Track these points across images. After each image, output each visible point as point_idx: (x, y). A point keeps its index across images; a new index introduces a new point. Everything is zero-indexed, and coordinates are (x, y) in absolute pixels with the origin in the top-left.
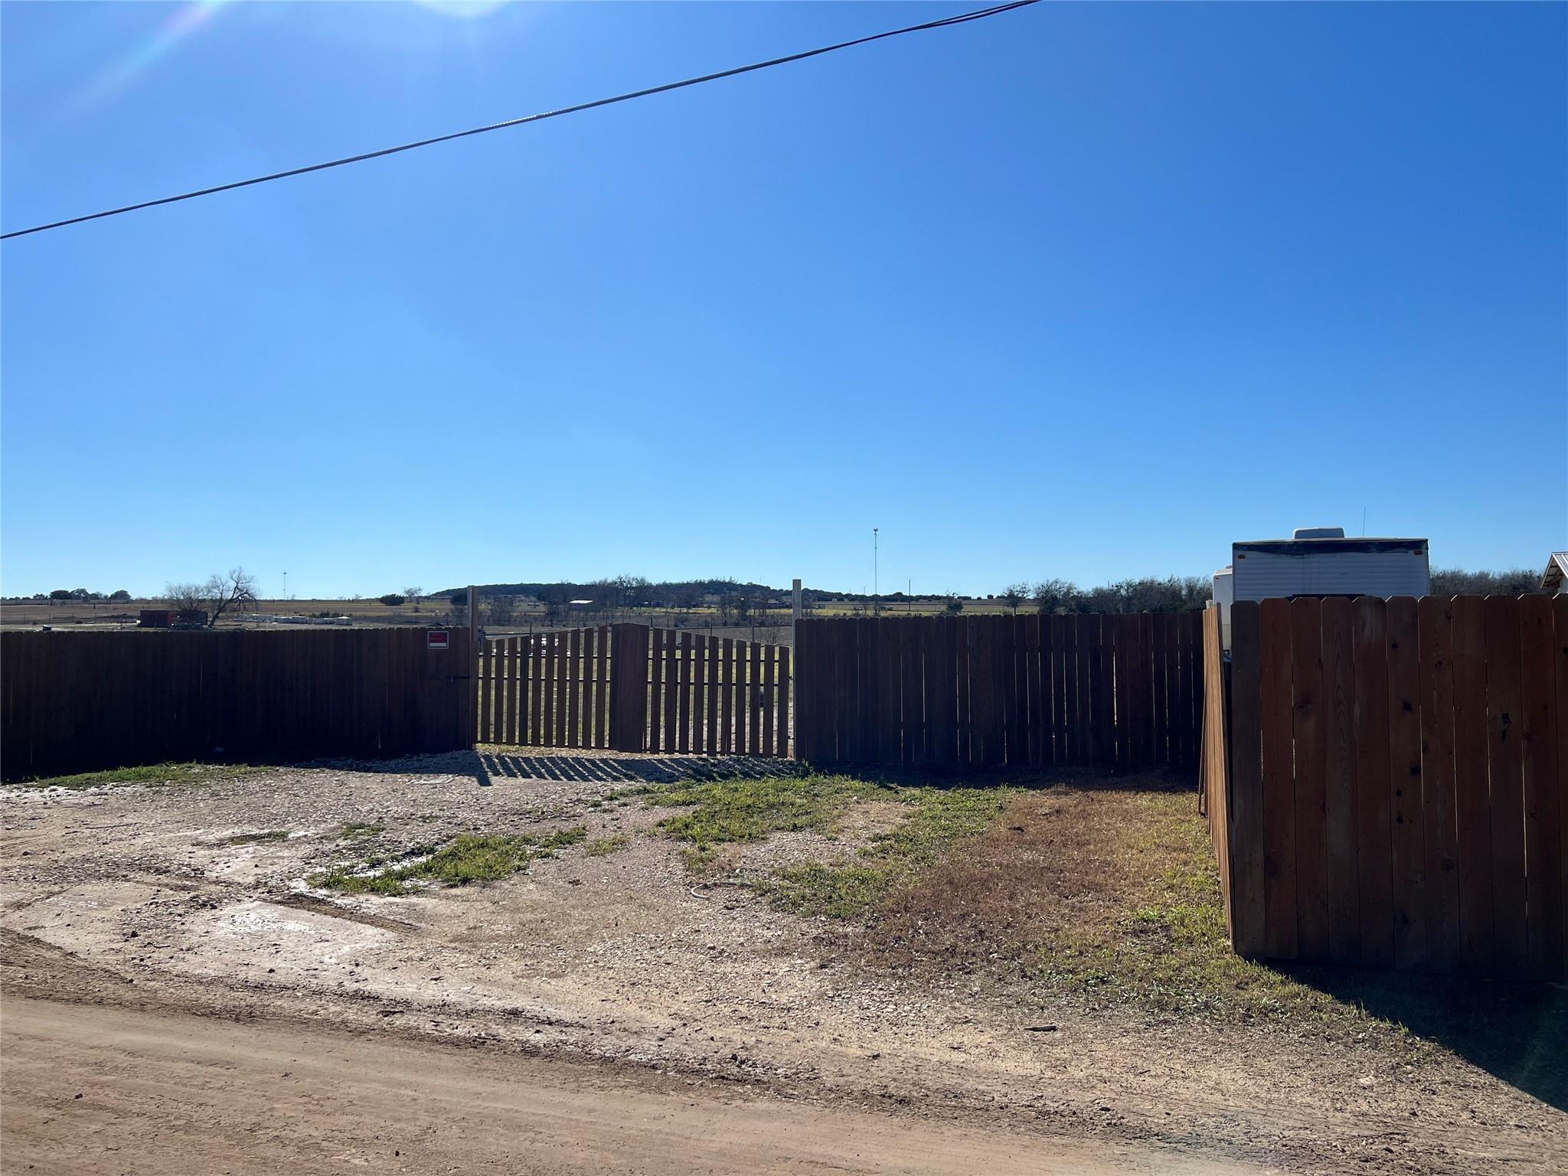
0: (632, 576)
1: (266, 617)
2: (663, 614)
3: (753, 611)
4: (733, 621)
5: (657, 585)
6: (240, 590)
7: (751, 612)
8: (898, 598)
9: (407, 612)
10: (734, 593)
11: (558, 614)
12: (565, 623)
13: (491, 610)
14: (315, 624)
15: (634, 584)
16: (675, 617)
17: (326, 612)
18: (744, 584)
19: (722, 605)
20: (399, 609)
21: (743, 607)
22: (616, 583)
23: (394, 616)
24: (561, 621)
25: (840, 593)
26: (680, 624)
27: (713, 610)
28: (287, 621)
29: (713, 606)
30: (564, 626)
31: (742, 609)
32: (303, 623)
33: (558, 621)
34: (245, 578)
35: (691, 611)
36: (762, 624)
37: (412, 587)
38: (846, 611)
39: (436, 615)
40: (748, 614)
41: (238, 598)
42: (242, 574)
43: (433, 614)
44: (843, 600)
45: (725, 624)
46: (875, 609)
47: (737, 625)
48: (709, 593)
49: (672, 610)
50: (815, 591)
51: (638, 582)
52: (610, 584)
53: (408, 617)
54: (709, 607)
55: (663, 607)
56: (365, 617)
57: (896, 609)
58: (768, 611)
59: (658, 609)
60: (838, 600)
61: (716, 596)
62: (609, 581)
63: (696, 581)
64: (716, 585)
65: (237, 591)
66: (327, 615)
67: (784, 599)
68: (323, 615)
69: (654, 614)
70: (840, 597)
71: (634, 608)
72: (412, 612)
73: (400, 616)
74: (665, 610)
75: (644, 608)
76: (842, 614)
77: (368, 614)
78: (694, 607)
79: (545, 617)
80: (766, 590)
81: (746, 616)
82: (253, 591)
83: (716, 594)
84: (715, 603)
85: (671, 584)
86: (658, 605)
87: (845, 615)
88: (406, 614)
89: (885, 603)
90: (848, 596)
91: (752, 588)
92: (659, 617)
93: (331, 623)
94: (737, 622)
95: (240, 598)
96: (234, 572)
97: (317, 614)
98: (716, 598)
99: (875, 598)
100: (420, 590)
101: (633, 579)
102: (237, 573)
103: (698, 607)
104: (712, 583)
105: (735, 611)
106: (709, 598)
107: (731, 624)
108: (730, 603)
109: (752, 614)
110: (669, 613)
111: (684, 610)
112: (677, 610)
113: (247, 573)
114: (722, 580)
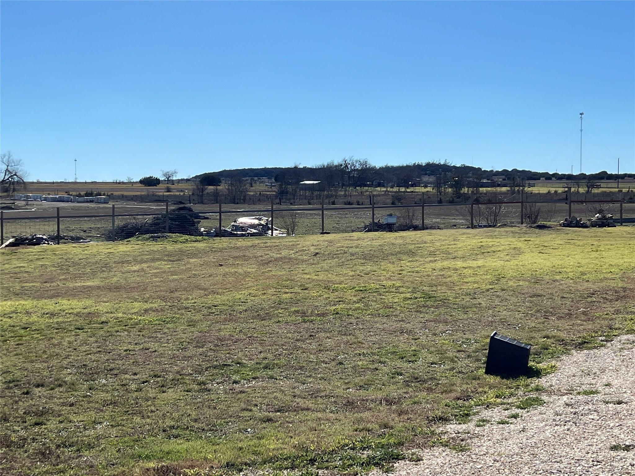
0: (355, 158)
1: (37, 196)
2: (383, 193)
3: (466, 189)
4: (448, 199)
5: (380, 168)
6: (10, 172)
7: (465, 190)
8: (603, 176)
9: (160, 192)
10: (449, 174)
11: (287, 193)
12: (292, 201)
13: (228, 189)
14: (78, 202)
15: (358, 167)
16: (393, 196)
17: (89, 191)
18: (458, 166)
19: (438, 185)
20: (154, 189)
21: (458, 185)
22: (341, 165)
23: (148, 195)
24: (290, 199)
25: (547, 173)
26: (396, 201)
27: (429, 189)
28: (54, 200)
29: (429, 186)
30: (291, 204)
31: (456, 188)
32: (68, 202)
33: (287, 199)
34: (13, 162)
35: (408, 190)
36: (477, 202)
37: (168, 170)
38: (557, 189)
39: (184, 194)
40: (462, 192)
41: (8, 179)
42: (11, 158)
43: (182, 194)
44: (551, 179)
45: (440, 202)
46: (587, 186)
47: (452, 202)
48: (426, 174)
49: (391, 190)
50: (524, 171)
51: (361, 164)
52: (336, 166)
53: (159, 196)
54: (426, 187)
55: (384, 186)
56: (123, 196)
57: (605, 186)
58: (481, 189)
59: (379, 189)
60: (546, 179)
61: (433, 177)
62: (336, 163)
63: (415, 164)
64: (433, 167)
65: (7, 173)
66: (91, 194)
67: (496, 179)
68: (87, 195)
69: (375, 193)
70: (547, 177)
71: (357, 188)
72: (165, 192)
73: (153, 195)
74: (385, 189)
75: (367, 188)
76: (553, 192)
77: (126, 193)
78: (413, 186)
79: (276, 196)
80: (477, 172)
81: (460, 193)
82: (21, 173)
83: (432, 175)
84: (431, 183)
85: (392, 167)
86: (379, 185)
87: (556, 192)
88: (157, 193)
89: (596, 181)
90: (555, 175)
91: (465, 170)
92: (379, 195)
93: (91, 201)
94: (451, 199)
95: (10, 179)
96: (4, 156)
97: (82, 193)
98: (432, 179)
99: (582, 177)
100: (175, 172)
101: (356, 161)
102: (7, 157)
103: (416, 186)
104: (429, 165)
105: (450, 190)
106: (425, 179)
107: (447, 202)
108: (445, 183)
109: (466, 192)
110: (388, 192)
111: (403, 189)
112: (395, 189)
113: (15, 157)
114: (438, 163)
